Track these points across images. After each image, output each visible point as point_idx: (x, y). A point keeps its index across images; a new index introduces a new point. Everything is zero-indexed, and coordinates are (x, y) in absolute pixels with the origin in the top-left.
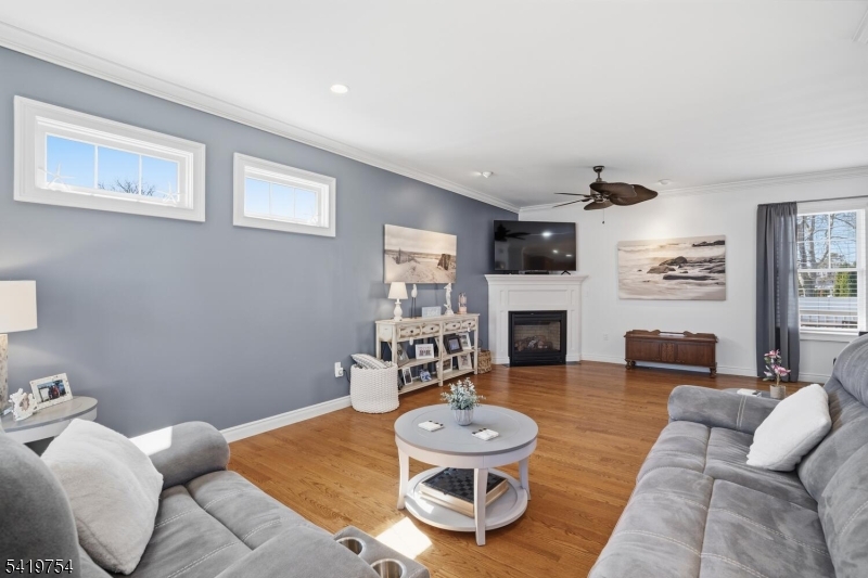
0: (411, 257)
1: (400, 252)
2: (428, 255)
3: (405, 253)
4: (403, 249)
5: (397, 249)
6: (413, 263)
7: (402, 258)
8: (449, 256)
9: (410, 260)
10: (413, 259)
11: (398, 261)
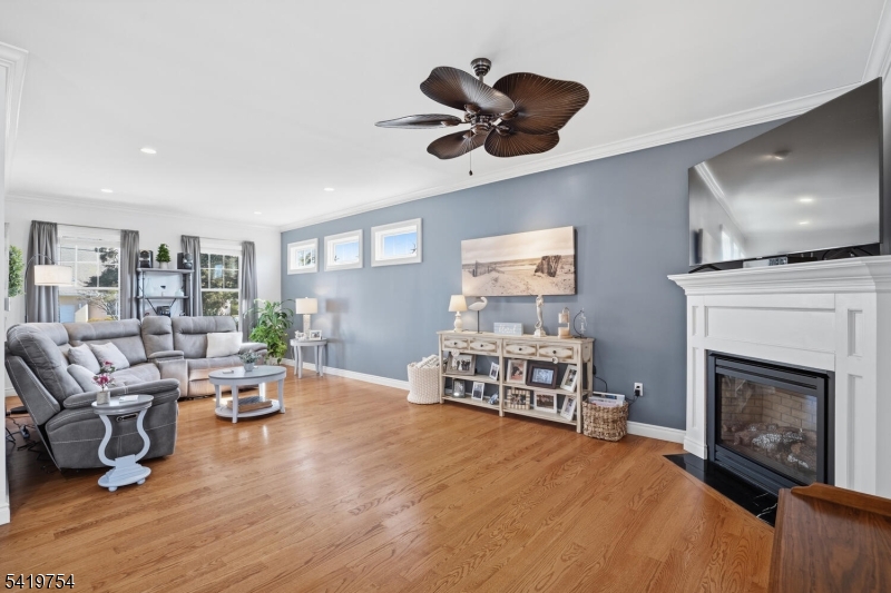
0: (491, 268)
1: (477, 265)
2: (516, 261)
3: (482, 265)
4: (481, 261)
5: (474, 262)
6: (494, 274)
7: (479, 271)
8: (557, 258)
9: (489, 271)
10: (494, 270)
11: (475, 274)
